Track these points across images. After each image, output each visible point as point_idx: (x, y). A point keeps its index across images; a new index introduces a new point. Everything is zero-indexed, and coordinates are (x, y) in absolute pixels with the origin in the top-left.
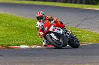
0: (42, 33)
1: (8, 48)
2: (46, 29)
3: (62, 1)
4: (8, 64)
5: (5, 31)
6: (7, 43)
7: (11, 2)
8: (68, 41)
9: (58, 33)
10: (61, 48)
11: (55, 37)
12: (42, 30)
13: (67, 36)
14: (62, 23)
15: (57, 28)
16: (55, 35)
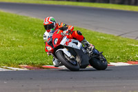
0: (49, 48)
1: (41, 68)
2: (56, 42)
3: (117, 1)
4: (40, 91)
5: (37, 43)
6: (39, 62)
7: (46, 3)
8: (88, 59)
9: (73, 49)
10: (78, 70)
11: (69, 54)
12: (51, 44)
13: (87, 53)
14: (80, 34)
15: (73, 40)
16: (69, 51)
